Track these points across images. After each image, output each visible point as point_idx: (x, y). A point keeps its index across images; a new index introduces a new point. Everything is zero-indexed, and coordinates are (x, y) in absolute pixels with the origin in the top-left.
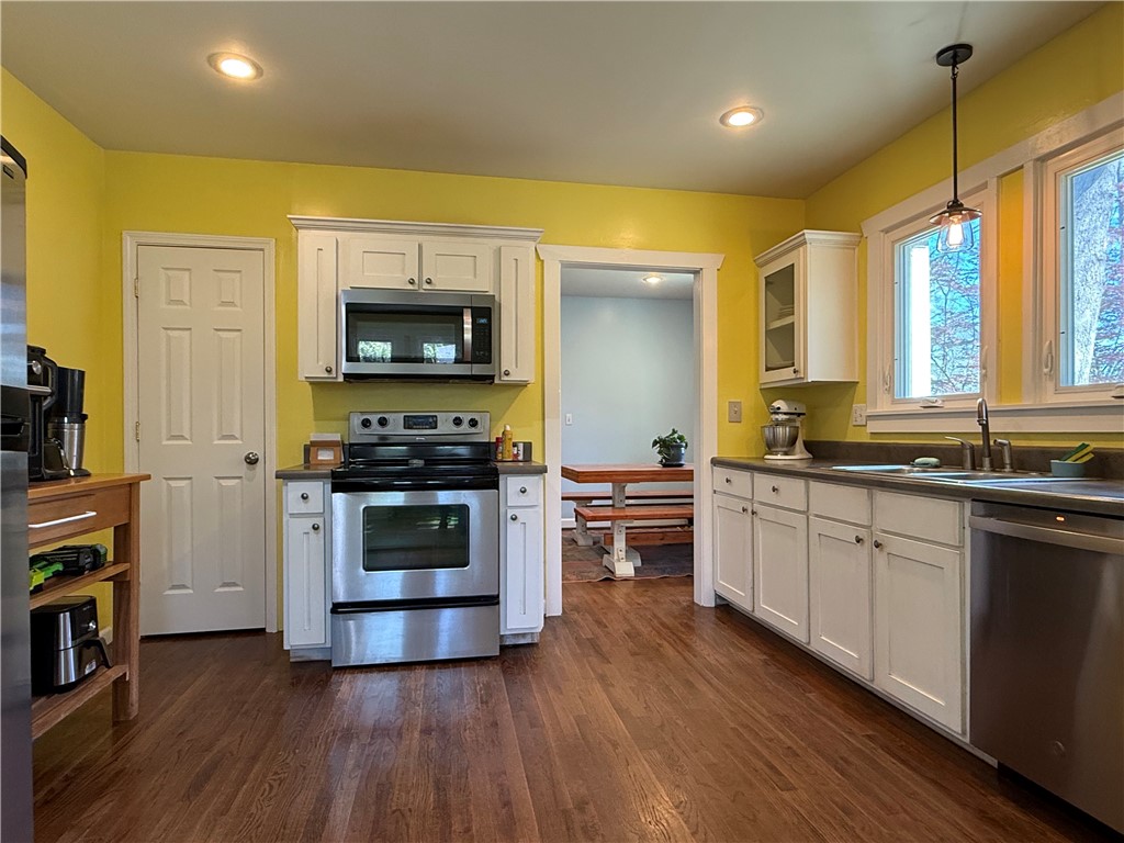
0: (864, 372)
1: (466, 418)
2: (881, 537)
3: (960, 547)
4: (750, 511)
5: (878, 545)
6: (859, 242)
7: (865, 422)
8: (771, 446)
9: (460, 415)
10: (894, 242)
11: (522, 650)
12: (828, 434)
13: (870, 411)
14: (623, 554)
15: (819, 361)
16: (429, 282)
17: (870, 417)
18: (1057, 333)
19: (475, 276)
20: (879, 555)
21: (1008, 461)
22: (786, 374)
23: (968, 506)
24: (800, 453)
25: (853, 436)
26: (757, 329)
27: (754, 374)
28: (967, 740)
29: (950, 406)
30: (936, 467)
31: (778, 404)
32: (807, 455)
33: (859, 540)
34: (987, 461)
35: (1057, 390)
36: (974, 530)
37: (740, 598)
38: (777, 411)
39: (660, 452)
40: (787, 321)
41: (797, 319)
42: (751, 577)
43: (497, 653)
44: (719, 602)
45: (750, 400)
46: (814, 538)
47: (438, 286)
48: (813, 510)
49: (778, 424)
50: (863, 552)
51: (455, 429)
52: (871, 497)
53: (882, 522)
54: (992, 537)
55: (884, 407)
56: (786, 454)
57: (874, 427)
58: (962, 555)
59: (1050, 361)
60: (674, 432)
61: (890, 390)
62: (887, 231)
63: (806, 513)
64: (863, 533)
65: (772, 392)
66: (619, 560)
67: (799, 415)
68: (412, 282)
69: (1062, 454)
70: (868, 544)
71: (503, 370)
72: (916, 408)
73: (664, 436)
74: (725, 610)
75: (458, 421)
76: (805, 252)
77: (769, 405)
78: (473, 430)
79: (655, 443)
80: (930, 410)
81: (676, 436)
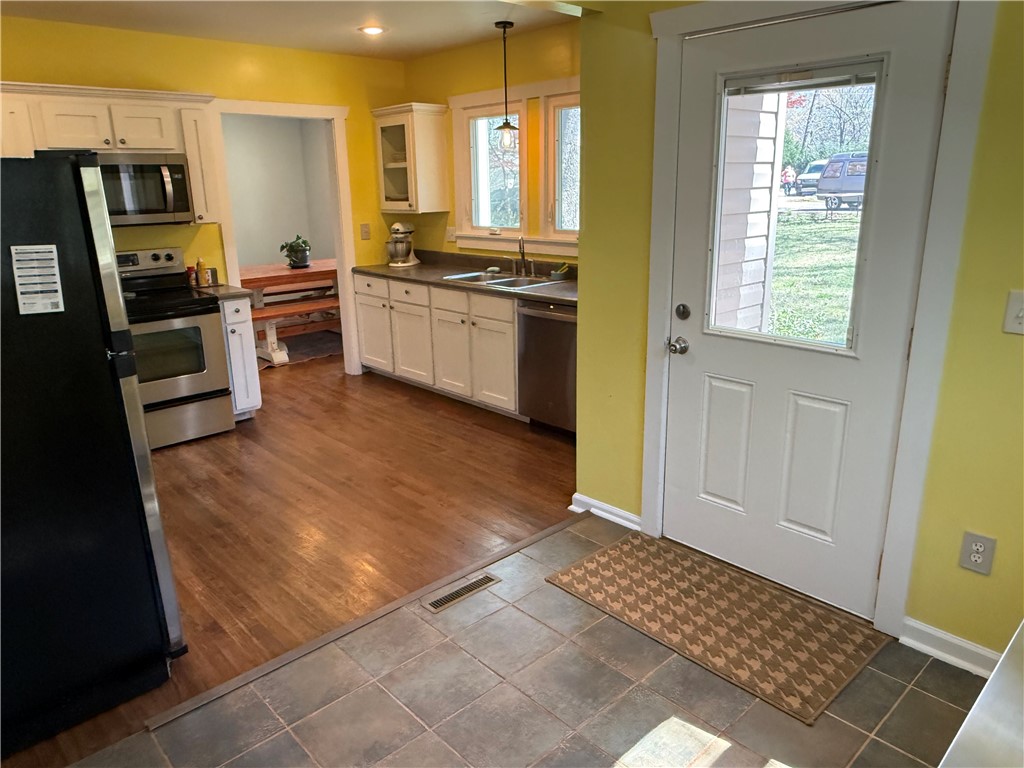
0: (454, 206)
1: (163, 253)
2: (476, 320)
3: (513, 323)
4: (388, 306)
5: (473, 324)
6: (446, 111)
7: (455, 240)
8: (393, 257)
9: (156, 252)
10: (470, 118)
11: (245, 423)
12: (431, 246)
13: (458, 233)
14: (275, 346)
15: (425, 199)
16: (123, 142)
17: (458, 237)
18: (554, 200)
19: (162, 137)
20: (475, 330)
21: (533, 271)
22: (402, 206)
23: (516, 301)
24: (413, 261)
25: (447, 249)
26: (376, 167)
27: (377, 203)
28: (517, 413)
29: (505, 235)
30: (499, 273)
31: (397, 226)
32: (417, 261)
33: (463, 322)
34: (523, 270)
35: (555, 231)
36: (519, 314)
37: (382, 364)
38: (397, 232)
39: (287, 256)
40: (401, 165)
41: (409, 164)
42: (390, 350)
43: (233, 426)
44: (365, 370)
45: (375, 222)
46: (435, 320)
47: (131, 144)
48: (434, 305)
49: (397, 241)
50: (465, 328)
51: (154, 264)
52: (468, 297)
53: (474, 311)
54: (527, 317)
55: (467, 232)
56: (404, 262)
57: (461, 244)
58: (514, 326)
59: (551, 216)
60: (298, 238)
61: (470, 220)
62: (465, 109)
63: (429, 307)
64: (465, 318)
65: (391, 217)
66: (274, 350)
67: (410, 233)
68: (107, 142)
69: (556, 267)
70: (468, 323)
71: (197, 215)
72: (486, 234)
73: (289, 242)
74: (370, 374)
75: (156, 258)
76: (412, 117)
77: (390, 226)
78: (170, 264)
79: (283, 248)
80: (493, 236)
81: (300, 241)
